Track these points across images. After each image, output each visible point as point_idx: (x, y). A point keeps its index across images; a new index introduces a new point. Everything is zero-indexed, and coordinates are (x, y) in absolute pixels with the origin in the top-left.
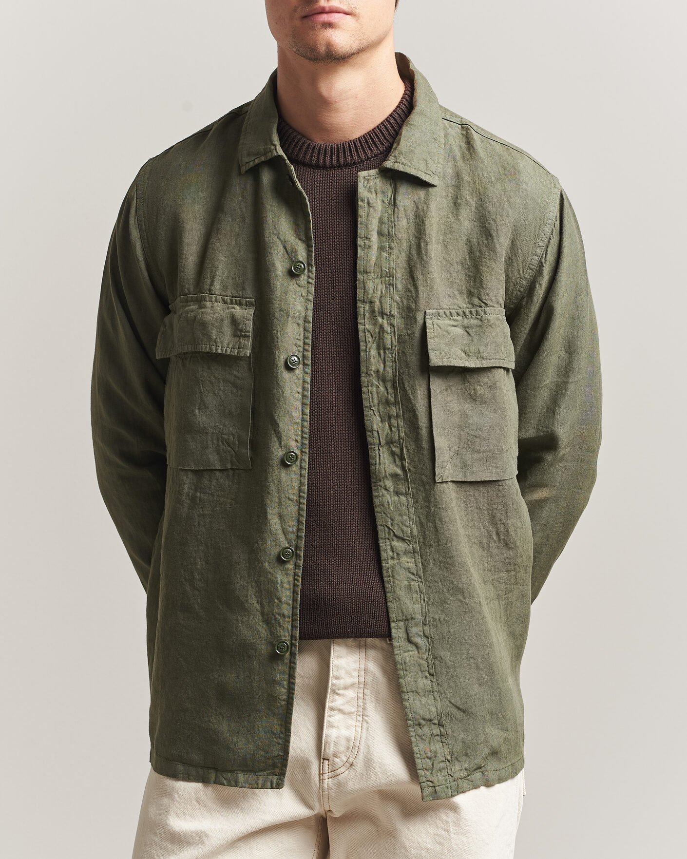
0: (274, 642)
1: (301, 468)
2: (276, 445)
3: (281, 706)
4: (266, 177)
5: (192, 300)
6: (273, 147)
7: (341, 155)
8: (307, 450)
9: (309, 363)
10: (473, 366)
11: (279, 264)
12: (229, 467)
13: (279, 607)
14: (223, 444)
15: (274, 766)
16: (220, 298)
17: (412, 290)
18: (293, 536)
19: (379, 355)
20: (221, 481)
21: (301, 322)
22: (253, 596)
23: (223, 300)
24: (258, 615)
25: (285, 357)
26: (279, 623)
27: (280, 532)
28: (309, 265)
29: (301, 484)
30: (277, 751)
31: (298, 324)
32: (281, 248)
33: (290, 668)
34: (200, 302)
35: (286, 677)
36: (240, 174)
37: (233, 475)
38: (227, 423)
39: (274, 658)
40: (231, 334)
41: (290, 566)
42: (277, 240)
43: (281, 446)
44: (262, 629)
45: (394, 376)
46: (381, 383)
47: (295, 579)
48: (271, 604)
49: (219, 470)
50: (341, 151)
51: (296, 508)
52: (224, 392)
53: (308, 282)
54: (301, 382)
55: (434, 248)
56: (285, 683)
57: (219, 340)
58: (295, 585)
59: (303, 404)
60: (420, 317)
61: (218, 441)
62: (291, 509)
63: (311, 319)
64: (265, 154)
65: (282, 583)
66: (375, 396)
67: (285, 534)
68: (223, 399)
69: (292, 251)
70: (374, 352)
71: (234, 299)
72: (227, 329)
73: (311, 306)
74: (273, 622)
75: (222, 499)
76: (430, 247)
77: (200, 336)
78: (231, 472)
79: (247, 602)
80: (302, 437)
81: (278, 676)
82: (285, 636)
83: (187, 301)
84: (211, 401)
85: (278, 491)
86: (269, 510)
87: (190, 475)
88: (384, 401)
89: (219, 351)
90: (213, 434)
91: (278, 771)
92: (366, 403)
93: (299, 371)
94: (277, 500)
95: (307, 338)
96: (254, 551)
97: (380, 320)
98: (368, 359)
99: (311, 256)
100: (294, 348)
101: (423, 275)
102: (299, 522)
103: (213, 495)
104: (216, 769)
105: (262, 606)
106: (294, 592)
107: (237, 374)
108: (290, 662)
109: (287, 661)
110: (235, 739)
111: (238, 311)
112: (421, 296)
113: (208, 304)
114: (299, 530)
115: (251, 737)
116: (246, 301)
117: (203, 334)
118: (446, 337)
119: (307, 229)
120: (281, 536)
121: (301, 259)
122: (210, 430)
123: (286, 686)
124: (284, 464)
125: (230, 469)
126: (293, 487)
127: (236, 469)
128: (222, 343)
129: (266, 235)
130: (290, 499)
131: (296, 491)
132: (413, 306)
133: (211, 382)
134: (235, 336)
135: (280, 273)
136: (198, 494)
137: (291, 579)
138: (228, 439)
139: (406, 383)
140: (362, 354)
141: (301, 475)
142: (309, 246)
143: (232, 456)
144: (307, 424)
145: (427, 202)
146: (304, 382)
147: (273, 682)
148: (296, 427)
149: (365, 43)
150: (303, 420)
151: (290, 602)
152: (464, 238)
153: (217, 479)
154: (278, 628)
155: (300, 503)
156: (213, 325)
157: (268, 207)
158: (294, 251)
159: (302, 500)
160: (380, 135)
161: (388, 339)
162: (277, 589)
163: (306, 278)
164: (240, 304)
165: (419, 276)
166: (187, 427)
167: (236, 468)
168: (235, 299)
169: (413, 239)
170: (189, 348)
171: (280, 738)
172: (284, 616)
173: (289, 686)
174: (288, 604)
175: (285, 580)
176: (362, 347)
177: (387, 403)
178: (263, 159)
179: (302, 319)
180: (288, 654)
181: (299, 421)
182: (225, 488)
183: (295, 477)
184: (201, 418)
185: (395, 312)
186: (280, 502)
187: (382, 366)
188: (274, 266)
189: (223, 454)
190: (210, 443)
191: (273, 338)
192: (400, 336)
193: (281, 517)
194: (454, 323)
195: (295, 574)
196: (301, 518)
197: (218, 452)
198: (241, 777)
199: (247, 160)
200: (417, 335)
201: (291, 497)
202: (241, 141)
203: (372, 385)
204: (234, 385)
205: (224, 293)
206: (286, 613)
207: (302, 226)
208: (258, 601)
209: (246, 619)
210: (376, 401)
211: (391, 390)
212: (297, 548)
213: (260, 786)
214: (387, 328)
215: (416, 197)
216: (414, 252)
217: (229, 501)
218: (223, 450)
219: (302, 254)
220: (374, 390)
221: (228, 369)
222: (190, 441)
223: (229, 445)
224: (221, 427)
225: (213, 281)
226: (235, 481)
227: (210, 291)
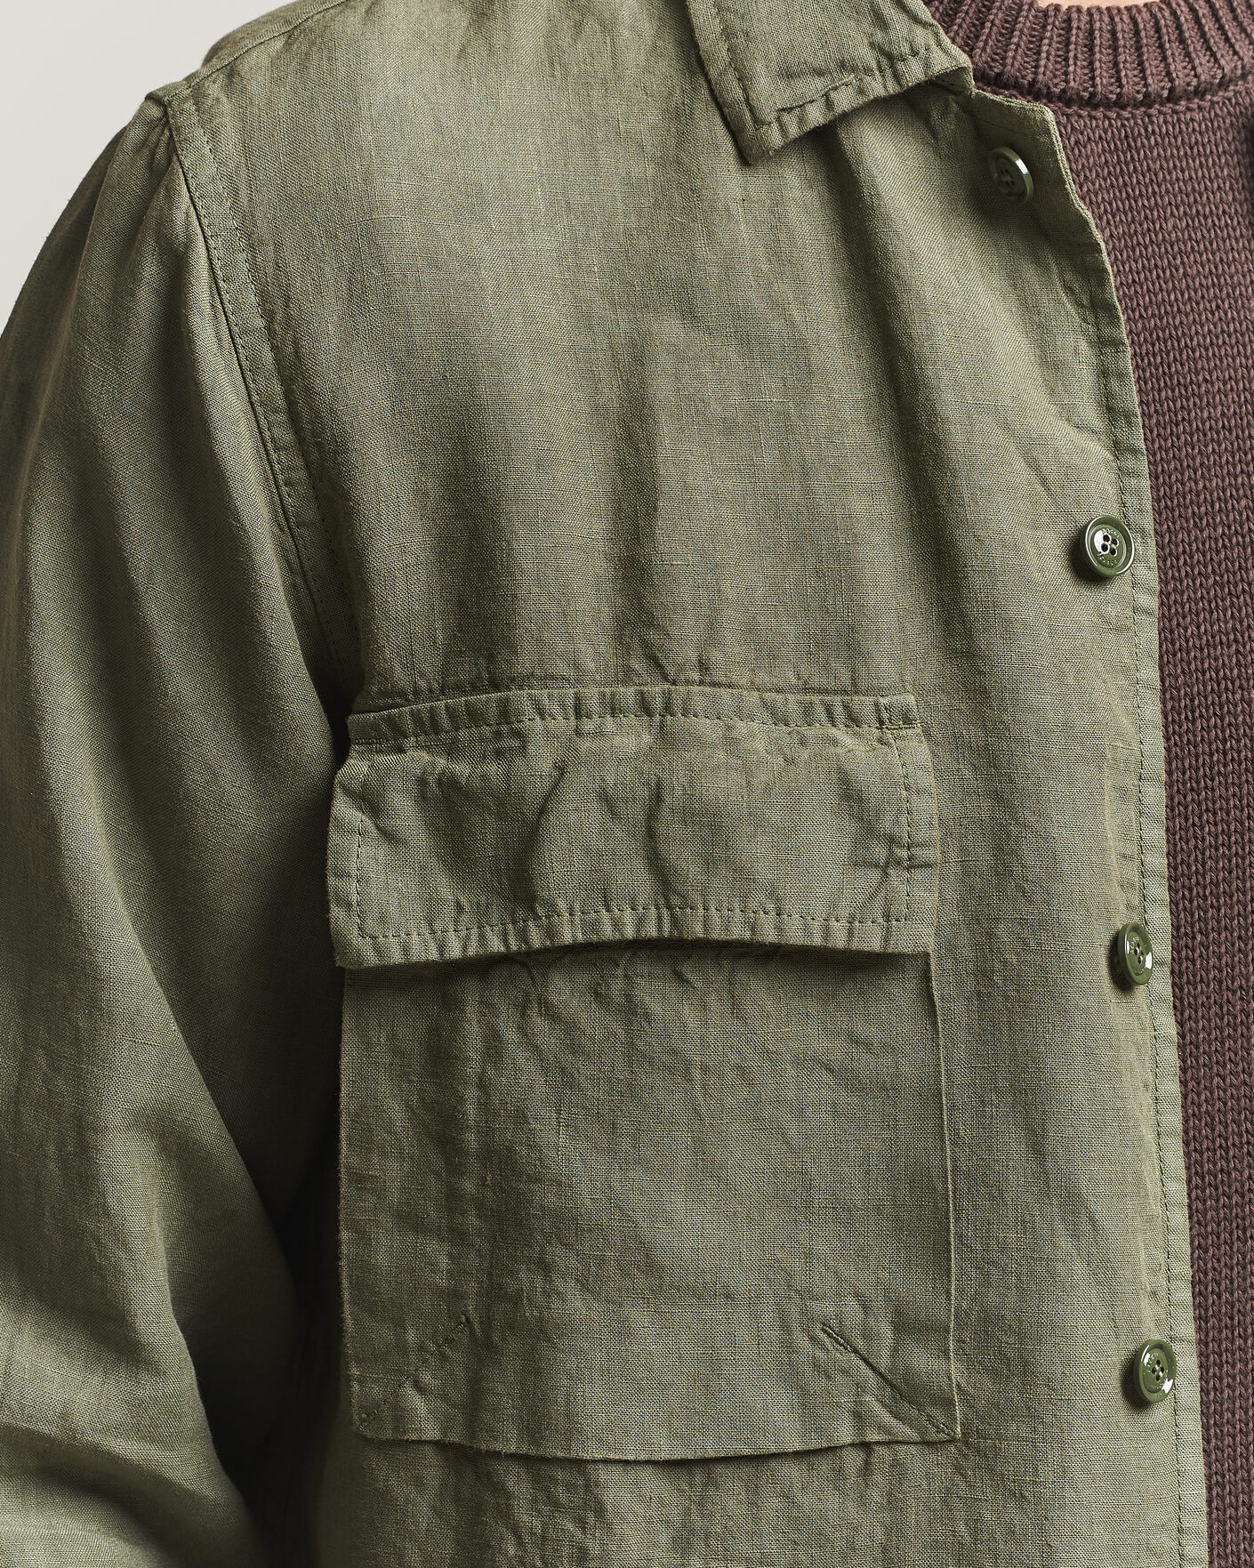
1: (1177, 1408)
2: (1098, 1322)
8: (1190, 1332)
11: (1026, 535)
12: (847, 1438)
14: (813, 1339)
16: (752, 699)
20: (806, 1501)
23: (769, 707)
25: (1107, 939)
28: (1134, 531)
37: (866, 1469)
38: (821, 1247)
40: (843, 853)
43: (1114, 1322)
49: (798, 1455)
52: (801, 1110)
53: (1137, 609)
57: (788, 887)
59: (1158, 1134)
61: (785, 1327)
63: (1158, 766)
68: (796, 1141)
69: (1066, 479)
71: (816, 699)
72: (822, 834)
73: (1153, 709)
78: (853, 1460)
87: (652, 1482)
90: (757, 1295)
95: (1153, 849)
99: (1138, 493)
107: (861, 1029)
111: (851, 751)
113: (707, 728)
116: (876, 705)
117: (709, 863)
121: (1101, 510)
122: (744, 1280)
125: (852, 1445)
127: (878, 1443)
128: (803, 898)
133: (741, 1070)
134: (859, 862)
135: (1036, 575)
138: (839, 1317)
143: (860, 1388)
148: (1149, 1233)
150: (1167, 1202)
153: (787, 1496)
156: (752, 818)
158: (1069, 475)
163: (1127, 589)
164: (855, 723)
167: (876, 1438)
168: (823, 703)
179: (1133, 769)
181: (1156, 1206)
182: (828, 1531)
188: (1009, 545)
189: (817, 1384)
190: (745, 1337)
197: (791, 1377)
199: (783, 99)
204: (847, 1078)
205: (765, 677)
218: (816, 1365)
219: (1101, 484)
221: (813, 1008)
222: (624, 1332)
223: (841, 1339)
224: (797, 1265)
225: (712, 626)
226: (876, 1496)
227: (703, 666)
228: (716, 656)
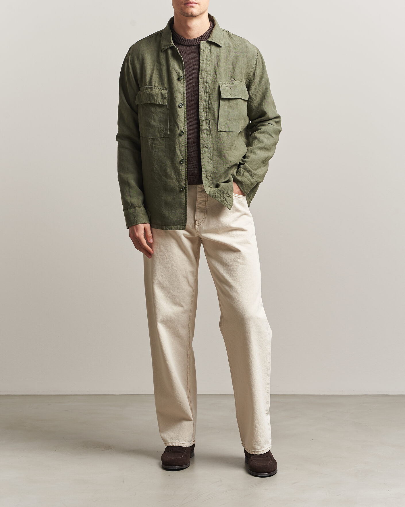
0: (180, 187)
1: (185, 136)
2: (178, 130)
3: (184, 205)
4: (170, 52)
5: (148, 88)
6: (171, 43)
7: (194, 42)
8: (187, 131)
9: (186, 105)
10: (233, 98)
11: (175, 77)
12: (162, 137)
13: (181, 177)
15: (182, 223)
16: (157, 88)
17: (215, 76)
18: (184, 156)
19: (205, 94)
20: (160, 141)
21: (183, 94)
22: (174, 174)
23: (158, 88)
24: (175, 179)
25: (178, 104)
26: (181, 181)
27: (180, 155)
28: (184, 77)
29: (185, 141)
30: (183, 218)
31: (182, 94)
32: (175, 72)
33: (185, 194)
34: (151, 88)
35: (185, 197)
36: (162, 52)
37: (164, 139)
39: (181, 191)
41: (184, 164)
42: (174, 70)
43: (179, 130)
44: (177, 183)
45: (209, 100)
46: (205, 102)
47: (185, 168)
48: (179, 176)
49: (160, 138)
50: (194, 41)
51: (184, 148)
52: (160, 115)
53: (184, 82)
54: (183, 111)
55: (222, 64)
56: (184, 199)
57: (157, 100)
58: (185, 170)
59: (185, 117)
60: (217, 84)
61: (159, 129)
62: (183, 148)
63: (185, 93)
64: (169, 46)
65: (182, 170)
66: (203, 106)
67: (181, 155)
68: (160, 117)
69: (178, 73)
70: (203, 93)
71: (161, 88)
72: (160, 97)
73: (185, 89)
74: (180, 181)
75: (161, 147)
76: (221, 64)
77: (152, 99)
78: (163, 138)
79: (172, 176)
80: (185, 127)
81: (182, 197)
82: (184, 185)
83: (147, 88)
84: (156, 117)
85: (179, 143)
86: (177, 149)
87: (151, 139)
88: (205, 107)
89: (158, 103)
90: (157, 127)
91: (184, 224)
92: (200, 108)
93: (183, 108)
94: (179, 146)
95: (185, 98)
96: (173, 161)
97: (206, 84)
98: (201, 95)
99: (184, 74)
100: (181, 101)
101: (219, 72)
102: (185, 152)
103: (158, 145)
104: (165, 226)
105: (176, 177)
106: (185, 172)
107: (163, 110)
108: (185, 193)
109: (184, 192)
110: (170, 216)
111: (163, 91)
112: (218, 78)
113: (154, 89)
114: (185, 154)
115: (175, 215)
116: (165, 88)
117: (152, 98)
118: (225, 90)
119: (183, 66)
120: (181, 156)
121: (181, 76)
122: (156, 126)
123: (185, 200)
124: (180, 135)
126: (183, 142)
128: (158, 101)
129: (171, 69)
130: (182, 145)
131: (184, 143)
132: (215, 80)
133: (156, 112)
134: (162, 99)
135: (175, 80)
136: (154, 145)
137: (184, 168)
139: (212, 103)
140: (200, 94)
141: (185, 138)
142: (183, 71)
143: (163, 134)
144: (186, 123)
145: (220, 52)
146: (184, 111)
147: (181, 198)
148: (183, 124)
149: (201, 12)
150: (185, 122)
151: (184, 175)
152: (231, 61)
153: (159, 141)
154: (182, 183)
155: (185, 146)
156: (155, 95)
157: (171, 61)
158: (179, 73)
159: (186, 145)
160: (205, 36)
161: (208, 89)
162: (180, 172)
163: (183, 81)
164: (163, 89)
165: (217, 72)
166: (149, 125)
167: (165, 137)
169: (216, 62)
170: (148, 102)
171: (184, 215)
172: (183, 179)
173: (185, 199)
174: (184, 176)
175: (183, 169)
176: (200, 92)
177: (206, 108)
178: (168, 47)
179: (183, 93)
180: (185, 190)
181: (184, 122)
182: (162, 143)
183: (183, 139)
184: (153, 122)
185: (210, 82)
186: (180, 146)
187: (205, 97)
188: (173, 78)
189: (161, 133)
190: (156, 130)
191: (174, 99)
192: (211, 89)
193: (180, 150)
194: (227, 86)
195: (185, 167)
196: (186, 150)
197: (159, 133)
198: (173, 227)
199: (164, 48)
200: (217, 89)
201: (183, 144)
202: (161, 42)
203: (202, 103)
204: (163, 113)
205: (158, 86)
206: (183, 178)
207: (181, 66)
208: (175, 175)
209: (172, 181)
210: (203, 107)
211: (207, 105)
212: (185, 159)
213: (179, 229)
214: (208, 86)
215: (216, 50)
216: (216, 66)
217: (163, 147)
219: (181, 74)
220: (203, 104)
221: (160, 108)
222: (149, 129)
223: (162, 130)
224: (160, 125)
225: (155, 83)
226: (165, 141)
227: (154, 85)
228: (155, 85)
